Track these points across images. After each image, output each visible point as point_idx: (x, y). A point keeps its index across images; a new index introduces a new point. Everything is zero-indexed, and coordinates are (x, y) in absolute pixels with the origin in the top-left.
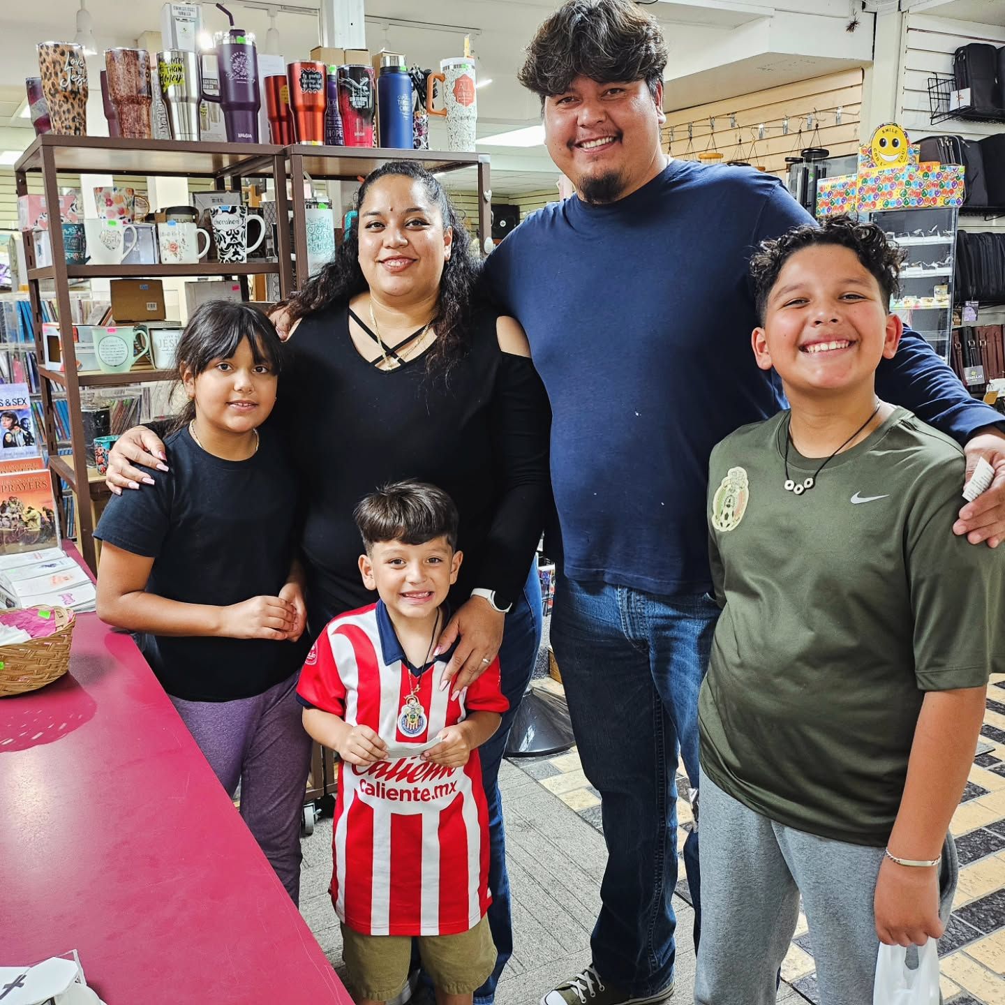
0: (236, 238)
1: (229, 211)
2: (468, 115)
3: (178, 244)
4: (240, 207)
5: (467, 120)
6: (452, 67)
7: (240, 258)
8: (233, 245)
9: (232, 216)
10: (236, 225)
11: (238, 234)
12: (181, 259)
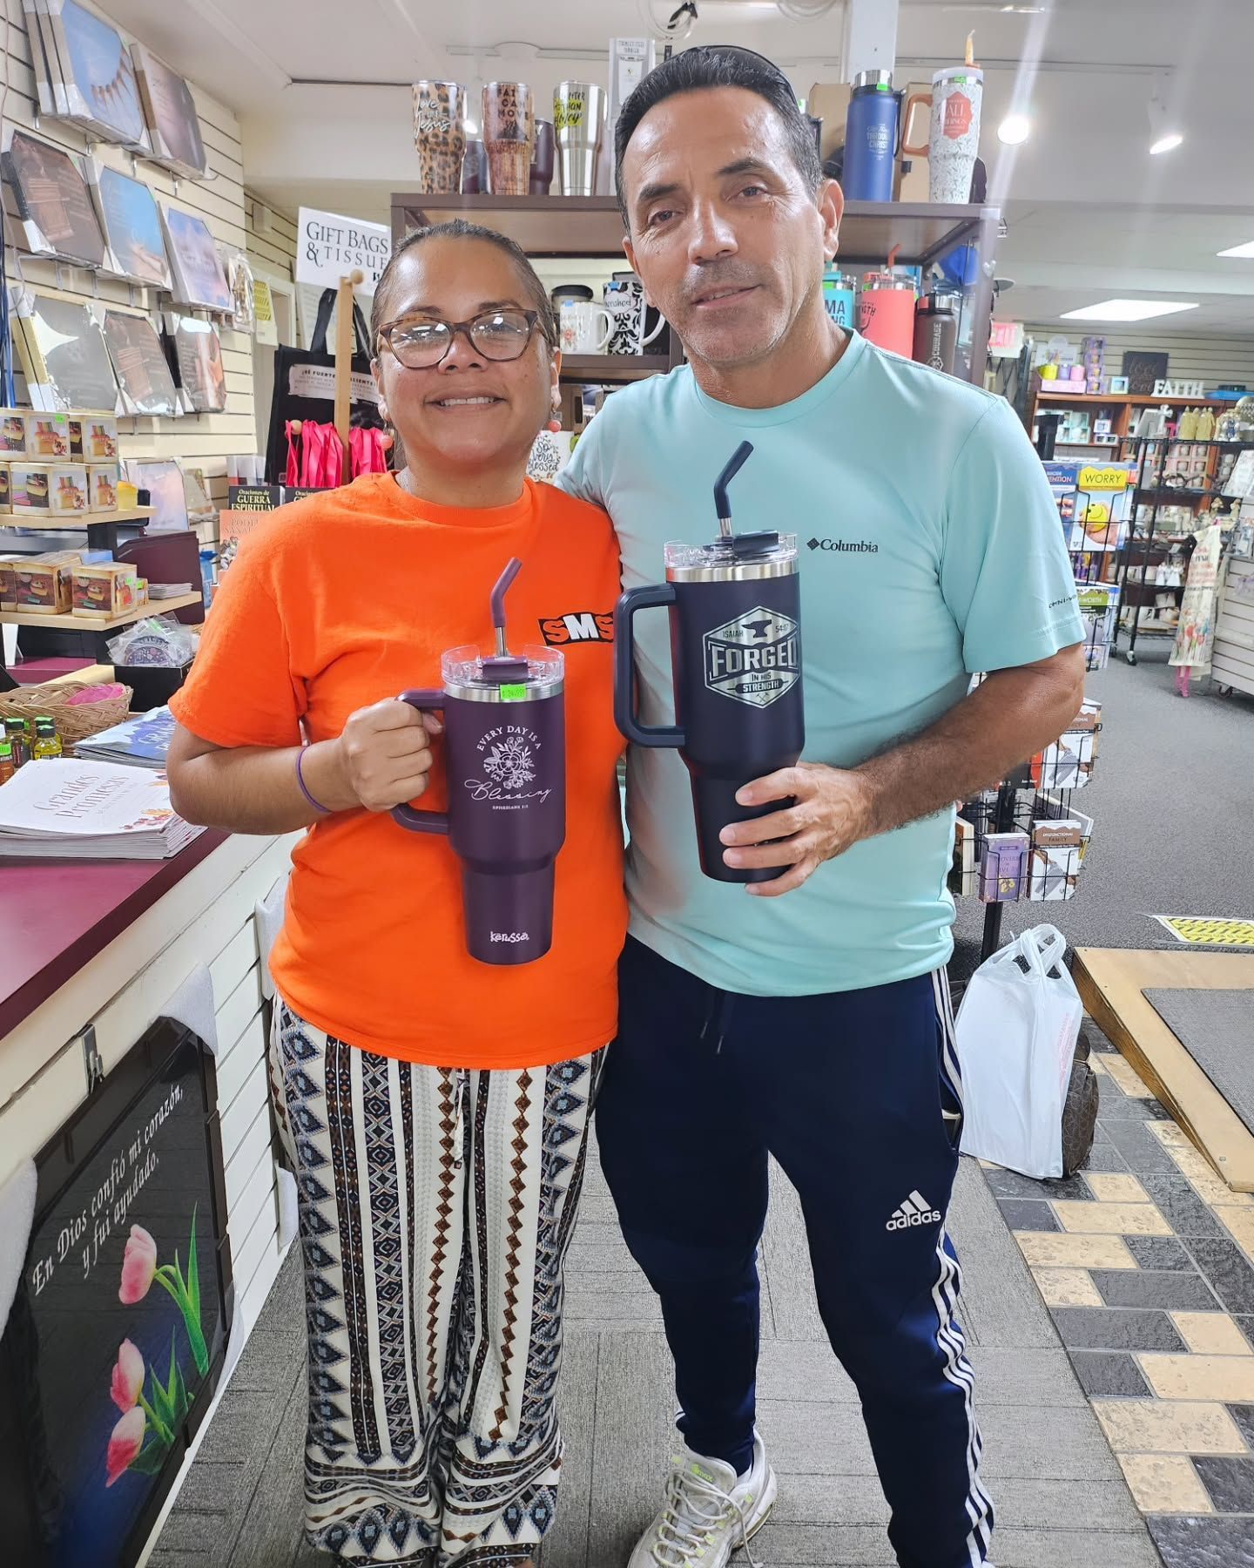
0: (626, 325)
1: (619, 288)
2: (955, 152)
3: (573, 330)
4: (634, 284)
5: (953, 160)
6: (945, 82)
7: (630, 351)
8: (622, 333)
9: (623, 297)
10: (627, 307)
11: (628, 319)
12: (575, 349)
